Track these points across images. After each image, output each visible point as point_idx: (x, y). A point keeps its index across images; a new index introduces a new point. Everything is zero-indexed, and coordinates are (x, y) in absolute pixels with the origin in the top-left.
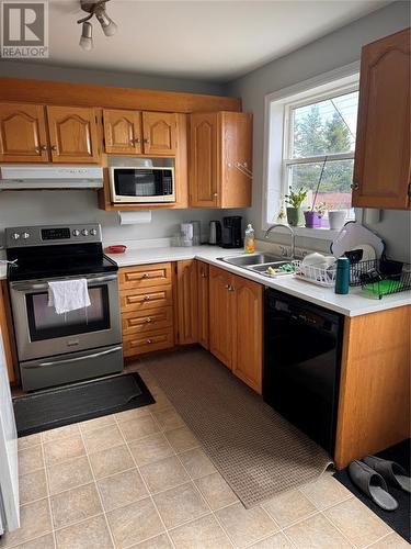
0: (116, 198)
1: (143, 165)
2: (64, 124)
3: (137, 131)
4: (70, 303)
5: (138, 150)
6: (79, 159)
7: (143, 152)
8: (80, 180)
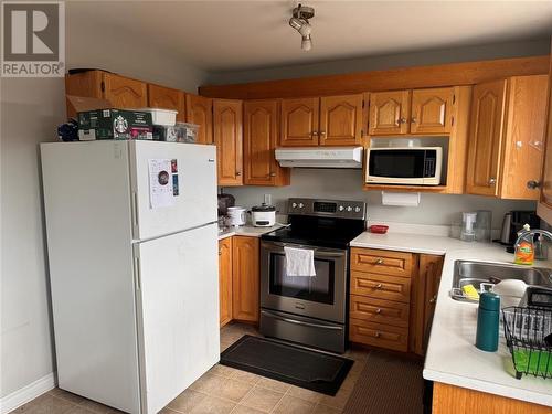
0: (369, 178)
1: (407, 145)
2: (334, 112)
3: (405, 110)
4: (298, 269)
5: (403, 130)
6: (342, 142)
7: (409, 132)
8: (338, 161)
